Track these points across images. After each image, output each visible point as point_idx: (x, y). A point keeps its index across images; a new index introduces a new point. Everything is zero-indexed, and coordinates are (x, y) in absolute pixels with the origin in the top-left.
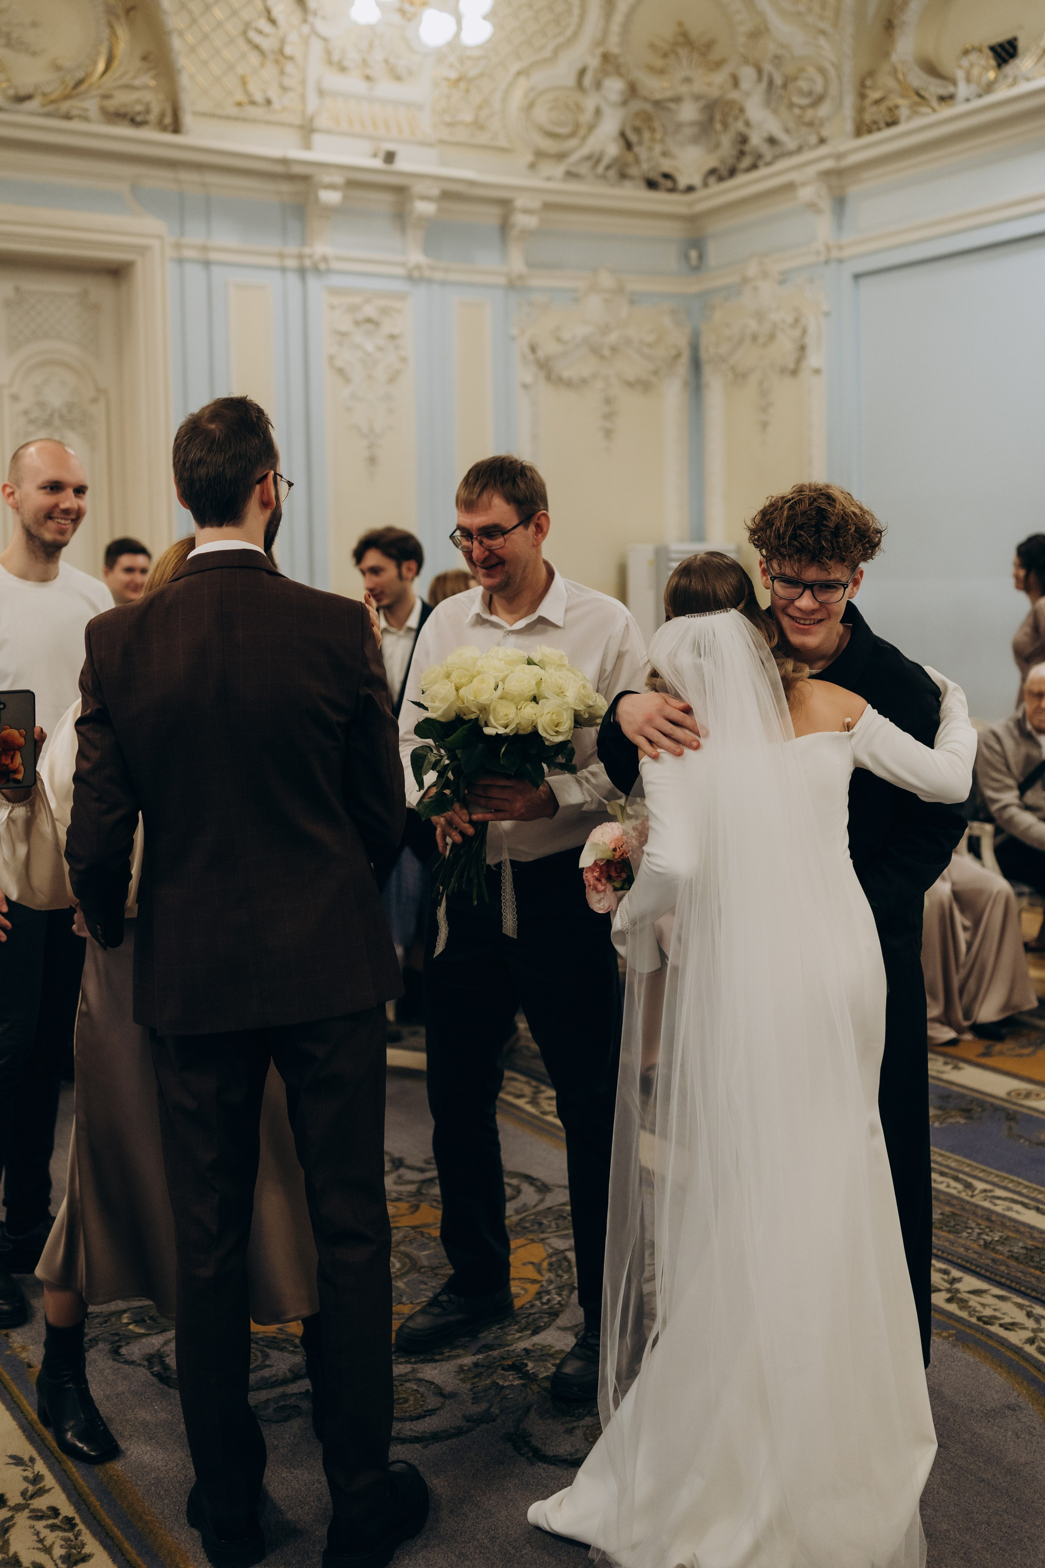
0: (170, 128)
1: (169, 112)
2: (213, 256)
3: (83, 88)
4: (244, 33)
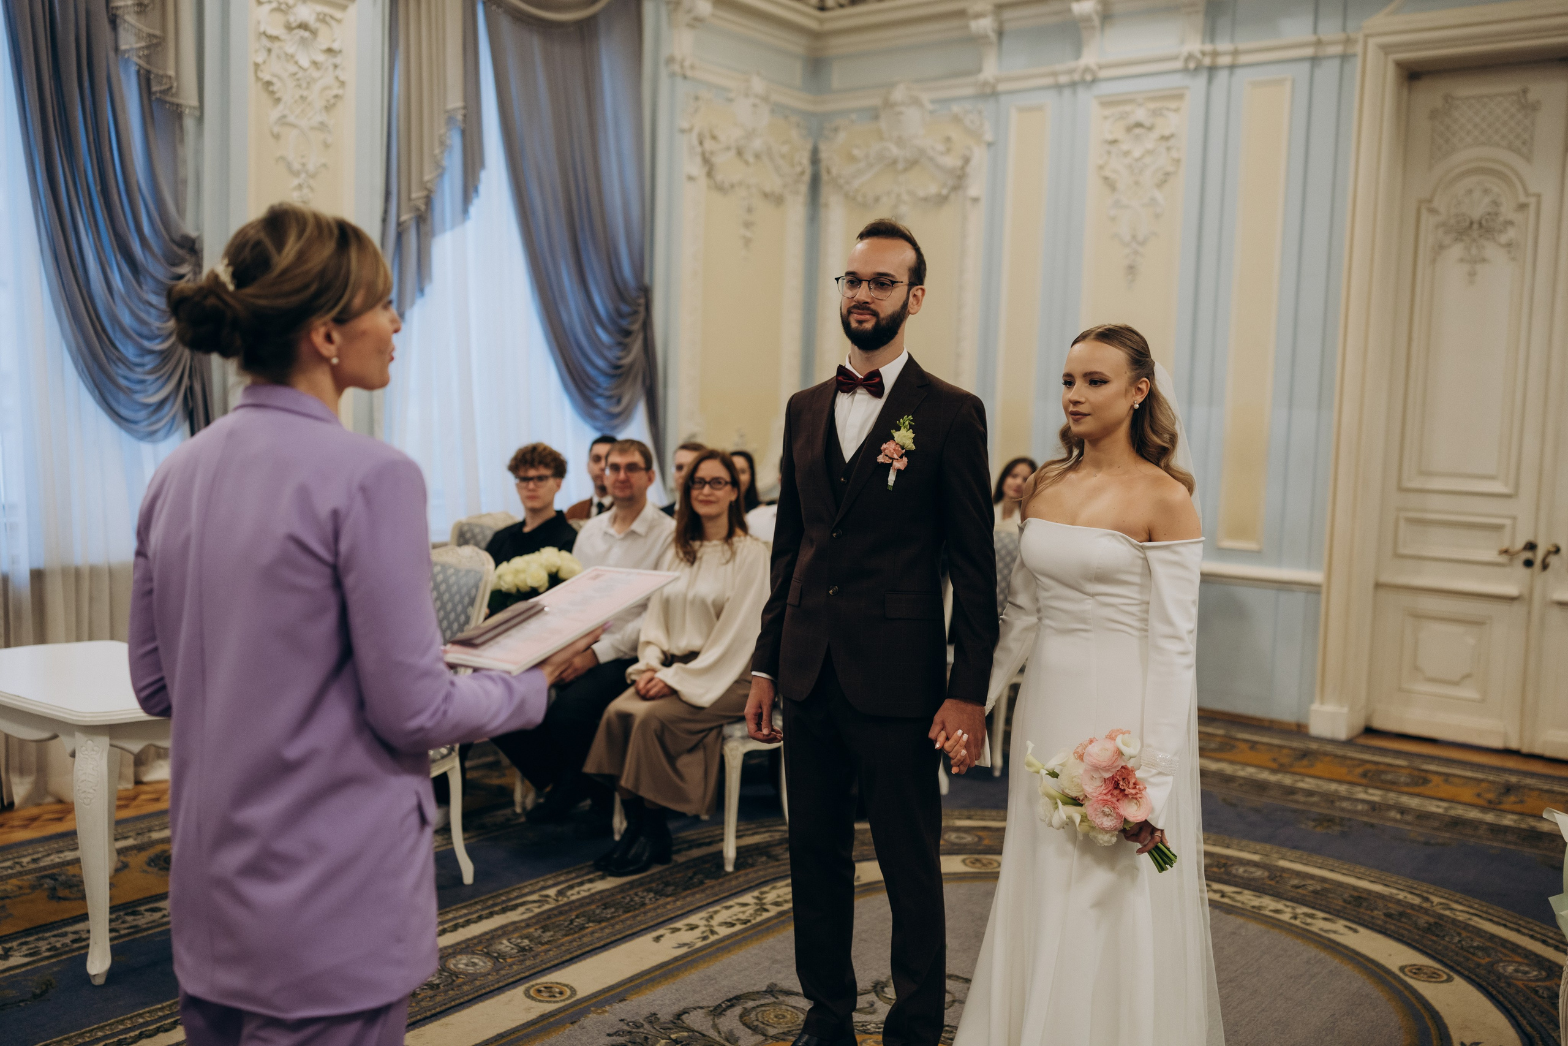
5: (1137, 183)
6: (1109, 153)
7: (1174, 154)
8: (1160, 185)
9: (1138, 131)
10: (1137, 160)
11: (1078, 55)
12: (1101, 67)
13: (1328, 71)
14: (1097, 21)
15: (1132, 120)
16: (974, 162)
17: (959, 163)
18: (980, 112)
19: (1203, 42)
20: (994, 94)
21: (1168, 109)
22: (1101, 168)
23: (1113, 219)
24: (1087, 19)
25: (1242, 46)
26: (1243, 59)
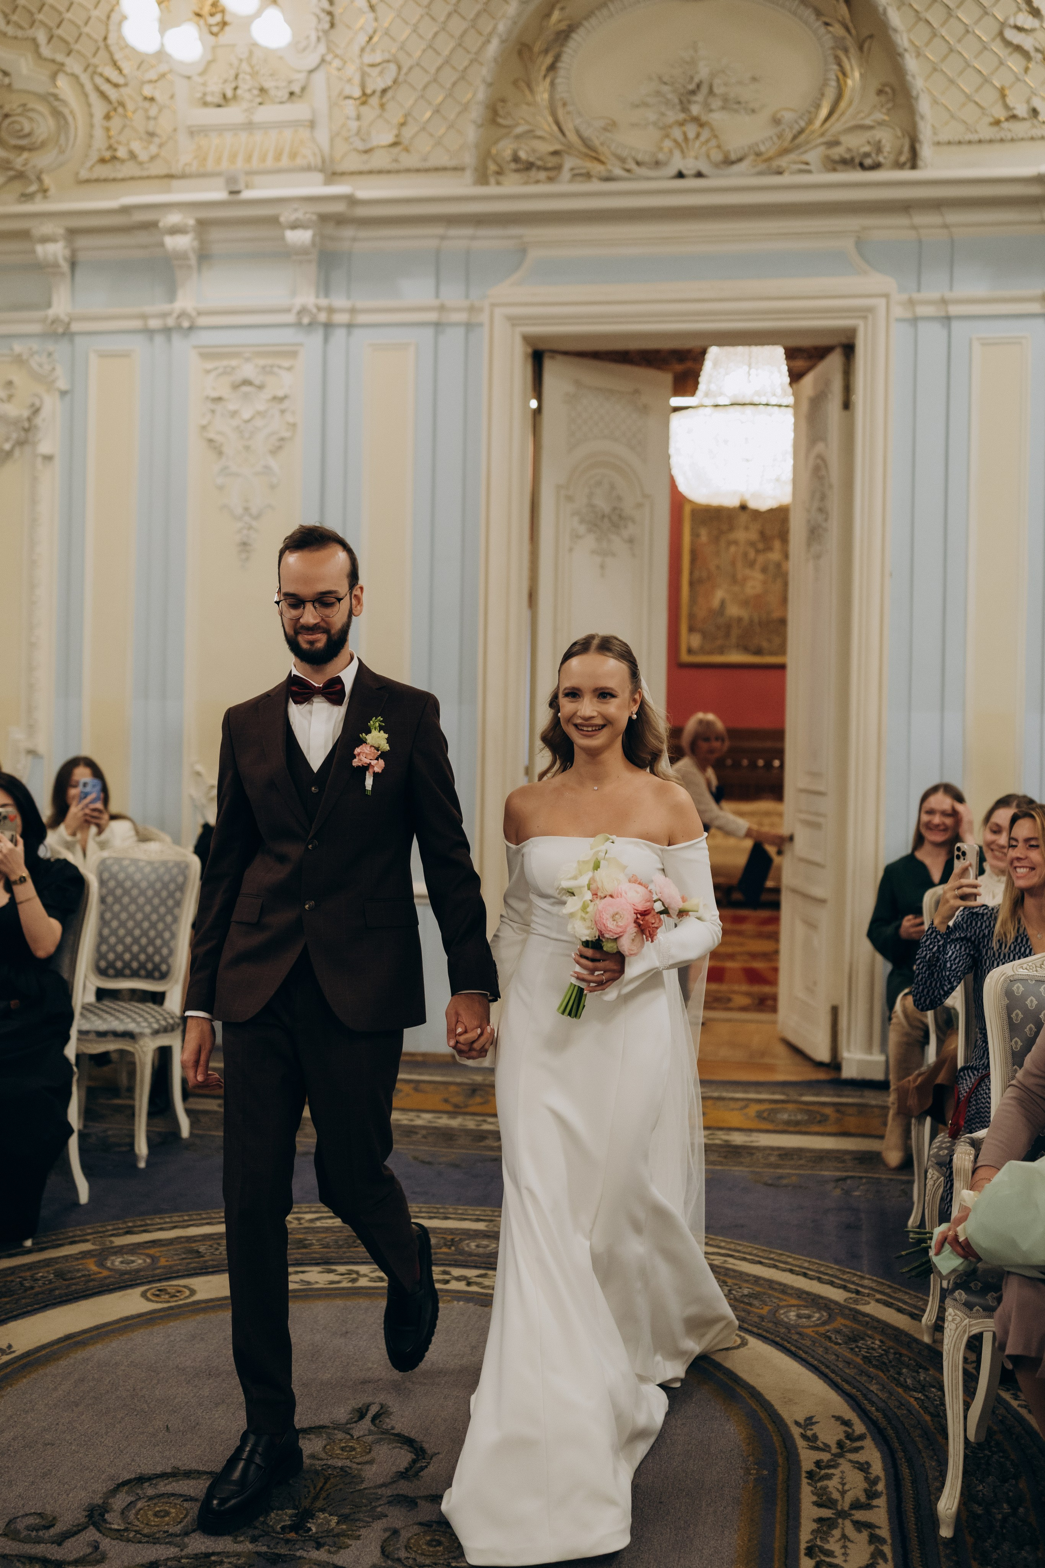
0: (908, 165)
1: (906, 148)
2: (954, 310)
3: (802, 137)
4: (1001, 34)
5: (247, 448)
6: (213, 411)
7: (291, 420)
8: (275, 451)
9: (246, 389)
10: (247, 421)
11: (171, 295)
12: (199, 314)
13: (453, 338)
14: (193, 261)
15: (239, 376)
16: (44, 413)
17: (26, 413)
18: (50, 354)
19: (317, 297)
20: (68, 335)
21: (280, 367)
22: (204, 428)
23: (221, 488)
24: (182, 256)
25: (360, 304)
26: (362, 319)
